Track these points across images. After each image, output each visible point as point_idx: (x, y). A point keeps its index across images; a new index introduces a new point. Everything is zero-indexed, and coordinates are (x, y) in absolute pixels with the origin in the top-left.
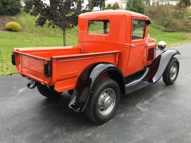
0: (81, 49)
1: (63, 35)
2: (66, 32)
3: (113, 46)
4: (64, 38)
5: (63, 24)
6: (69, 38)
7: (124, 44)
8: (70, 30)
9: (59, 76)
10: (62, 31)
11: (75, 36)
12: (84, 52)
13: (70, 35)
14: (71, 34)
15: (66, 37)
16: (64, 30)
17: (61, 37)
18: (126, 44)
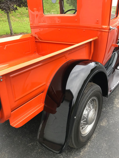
0: (35, 37)
1: (7, 19)
2: (10, 15)
3: (84, 30)
4: (9, 22)
5: (6, 7)
6: (13, 22)
7: (100, 27)
8: (15, 12)
9: (15, 102)
10: (6, 15)
11: (19, 19)
12: (40, 41)
13: (14, 19)
14: (15, 17)
15: (11, 21)
16: (8, 13)
17: (6, 22)
18: (104, 27)
